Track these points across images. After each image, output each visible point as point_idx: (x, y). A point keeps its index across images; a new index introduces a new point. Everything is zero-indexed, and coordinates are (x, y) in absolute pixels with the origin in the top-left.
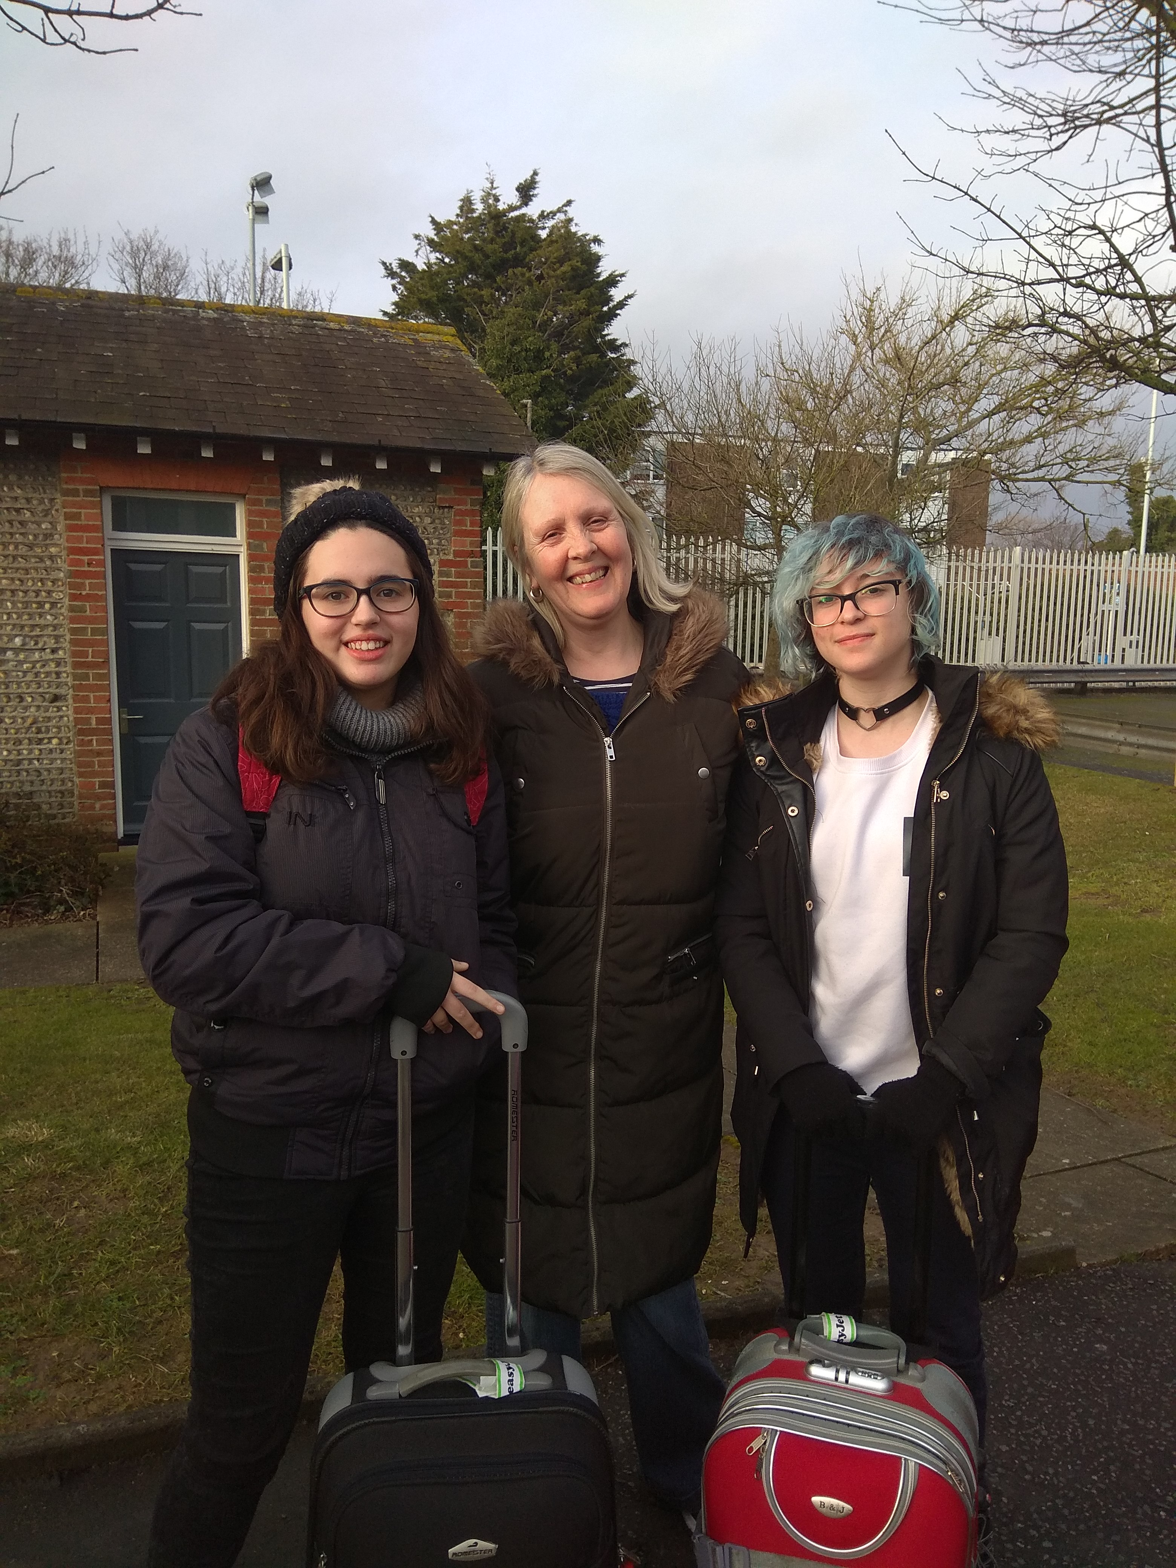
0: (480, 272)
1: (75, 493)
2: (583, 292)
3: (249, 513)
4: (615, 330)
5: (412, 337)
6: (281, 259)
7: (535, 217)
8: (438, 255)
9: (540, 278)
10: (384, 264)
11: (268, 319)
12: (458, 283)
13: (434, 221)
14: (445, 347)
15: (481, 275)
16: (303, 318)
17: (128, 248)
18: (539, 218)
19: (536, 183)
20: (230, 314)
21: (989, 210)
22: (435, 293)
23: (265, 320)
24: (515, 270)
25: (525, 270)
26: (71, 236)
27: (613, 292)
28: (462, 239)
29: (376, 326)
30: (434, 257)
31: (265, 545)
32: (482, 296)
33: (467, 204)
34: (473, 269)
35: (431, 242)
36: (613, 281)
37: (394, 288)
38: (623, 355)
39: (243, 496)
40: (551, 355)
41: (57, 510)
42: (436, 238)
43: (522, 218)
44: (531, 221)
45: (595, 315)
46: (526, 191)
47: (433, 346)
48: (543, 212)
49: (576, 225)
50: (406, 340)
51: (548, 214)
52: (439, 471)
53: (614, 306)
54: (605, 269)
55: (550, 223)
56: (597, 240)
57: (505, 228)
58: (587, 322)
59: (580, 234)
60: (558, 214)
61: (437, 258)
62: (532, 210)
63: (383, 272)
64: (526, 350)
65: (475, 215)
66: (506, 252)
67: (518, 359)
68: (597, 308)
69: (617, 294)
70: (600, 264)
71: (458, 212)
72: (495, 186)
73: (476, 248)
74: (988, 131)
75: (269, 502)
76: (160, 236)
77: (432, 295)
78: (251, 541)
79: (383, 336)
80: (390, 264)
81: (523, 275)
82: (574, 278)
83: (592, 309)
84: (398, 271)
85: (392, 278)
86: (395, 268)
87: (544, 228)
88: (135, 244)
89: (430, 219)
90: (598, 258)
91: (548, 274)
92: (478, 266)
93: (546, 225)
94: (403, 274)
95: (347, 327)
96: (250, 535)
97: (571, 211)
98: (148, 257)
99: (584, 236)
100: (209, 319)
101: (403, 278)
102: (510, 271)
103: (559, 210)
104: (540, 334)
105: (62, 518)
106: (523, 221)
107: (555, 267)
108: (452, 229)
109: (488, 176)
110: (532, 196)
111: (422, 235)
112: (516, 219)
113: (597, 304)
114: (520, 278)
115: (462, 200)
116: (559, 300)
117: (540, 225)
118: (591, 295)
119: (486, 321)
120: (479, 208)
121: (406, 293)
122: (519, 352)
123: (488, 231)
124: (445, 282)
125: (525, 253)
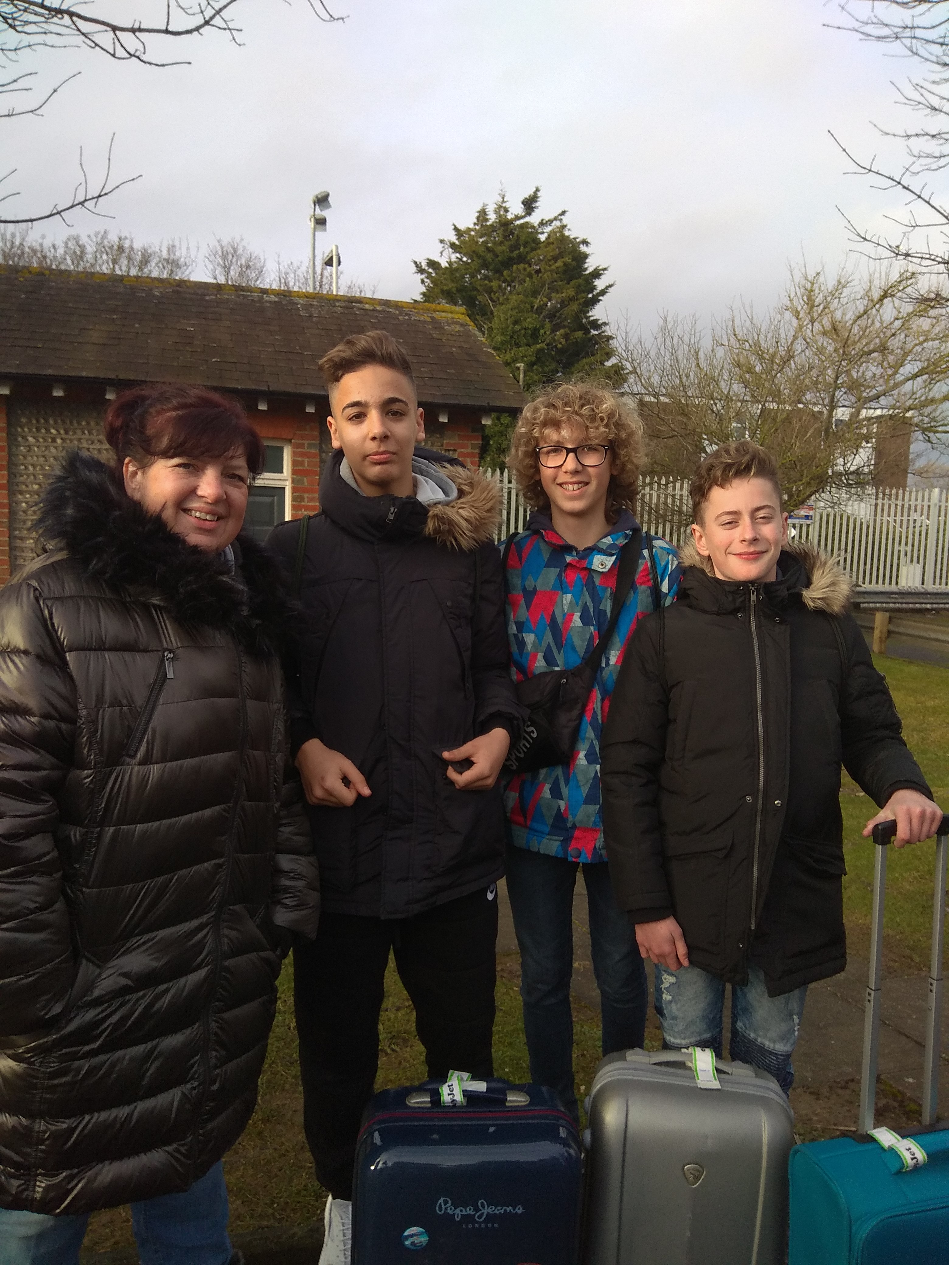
0: (491, 268)
2: (572, 283)
3: (294, 454)
4: (597, 313)
5: (430, 315)
6: (332, 257)
7: (536, 224)
8: (458, 255)
9: (538, 272)
10: (415, 263)
11: (317, 302)
12: (473, 276)
13: (456, 229)
14: (457, 323)
15: (491, 270)
16: (345, 301)
17: (220, 252)
18: (539, 225)
19: (537, 197)
20: (288, 298)
21: (919, 197)
22: (454, 285)
23: (315, 303)
24: (519, 266)
25: (526, 266)
26: (177, 244)
27: (597, 282)
28: (477, 242)
29: (402, 307)
30: (454, 257)
31: (305, 480)
32: (491, 287)
33: (482, 215)
34: (485, 265)
35: (453, 245)
36: (597, 274)
37: (423, 281)
38: (603, 332)
39: (289, 441)
40: (545, 333)
42: (457, 243)
43: (526, 225)
44: (533, 227)
45: (582, 301)
46: (530, 204)
47: (447, 322)
48: (542, 220)
49: (569, 230)
50: (426, 318)
51: (547, 222)
52: (446, 421)
53: (597, 294)
54: (591, 265)
55: (548, 229)
56: (585, 242)
57: (512, 233)
58: (574, 307)
59: (572, 237)
60: (555, 222)
61: (457, 258)
62: (534, 219)
63: (414, 269)
64: (525, 329)
65: (488, 223)
66: (512, 251)
67: (518, 335)
68: (584, 295)
69: (600, 284)
70: (587, 261)
71: (475, 221)
72: (505, 200)
73: (488, 249)
74: (917, 135)
75: (310, 446)
76: (244, 243)
77: (452, 286)
78: (295, 476)
79: (407, 314)
80: (420, 263)
81: (525, 269)
82: (565, 272)
83: (579, 296)
84: (426, 268)
85: (422, 274)
86: (424, 265)
87: (543, 233)
88: (225, 249)
89: (453, 227)
90: (586, 256)
91: (545, 269)
92: (489, 263)
93: (545, 231)
94: (430, 270)
95: (379, 308)
96: (294, 472)
97: (566, 219)
98: (234, 259)
99: (575, 239)
100: (271, 302)
101: (429, 273)
102: (515, 267)
103: (555, 219)
104: (537, 316)
106: (527, 228)
107: (551, 263)
108: (470, 235)
109: (500, 192)
110: (535, 207)
111: (446, 239)
112: (522, 226)
113: (584, 292)
114: (523, 272)
115: (479, 212)
116: (553, 289)
117: (540, 230)
118: (579, 286)
119: (494, 306)
120: (492, 217)
121: (431, 285)
122: (520, 330)
123: (498, 235)
124: (462, 276)
125: (527, 253)
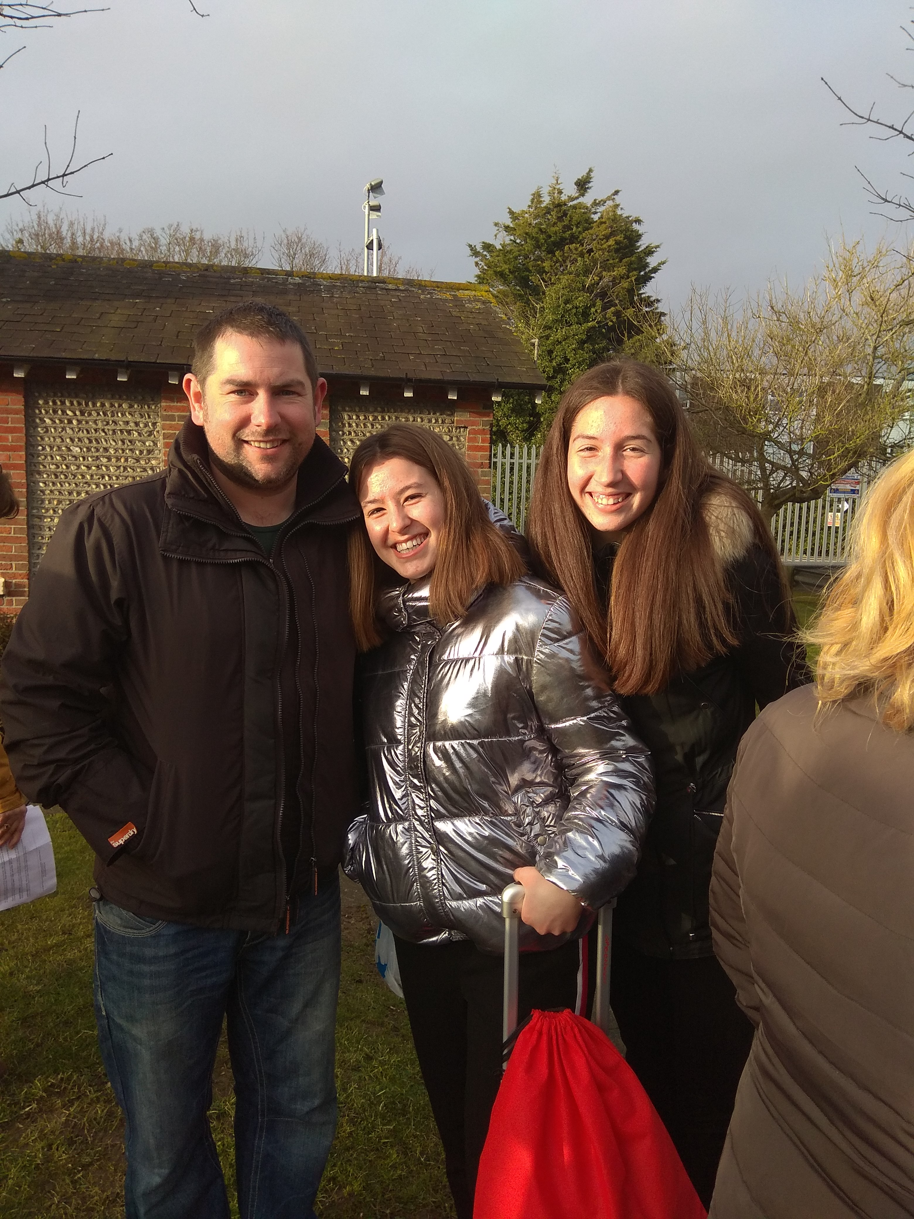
0: (543, 248)
1: (172, 418)
2: (624, 260)
4: (649, 290)
6: (372, 240)
7: (588, 205)
8: (512, 238)
9: (590, 251)
10: (470, 246)
12: (526, 257)
13: (511, 212)
14: (478, 300)
15: (544, 251)
18: (592, 206)
19: (591, 178)
20: (312, 280)
22: (507, 266)
23: (339, 284)
24: (571, 246)
25: (578, 245)
26: (245, 234)
27: (649, 259)
28: (530, 224)
30: (508, 239)
32: (544, 267)
33: (537, 197)
34: (538, 246)
35: (507, 228)
36: (649, 252)
37: (477, 264)
38: (656, 309)
40: (596, 311)
41: (158, 432)
42: (511, 226)
43: (579, 206)
44: (586, 208)
45: (633, 279)
46: (583, 185)
47: (470, 300)
48: (595, 200)
49: (622, 209)
50: (448, 296)
51: (600, 202)
52: (455, 398)
53: (650, 271)
54: (643, 244)
55: (601, 209)
56: (638, 221)
57: (565, 214)
58: (626, 285)
59: (624, 216)
60: (608, 202)
61: (511, 240)
62: (587, 200)
63: (469, 252)
64: (577, 308)
65: (542, 206)
66: (564, 232)
67: (569, 314)
68: (635, 273)
69: (652, 261)
70: (640, 239)
71: (530, 204)
72: (559, 182)
73: (541, 230)
76: (308, 232)
77: (505, 267)
80: (475, 246)
81: (576, 249)
82: (617, 251)
83: (631, 274)
84: (481, 251)
85: (476, 257)
86: (479, 248)
87: (595, 213)
88: (290, 238)
89: (508, 210)
90: (639, 235)
91: (596, 248)
92: (541, 244)
93: (598, 211)
94: (485, 253)
97: (618, 199)
98: (299, 248)
99: (628, 217)
100: (294, 284)
101: (484, 256)
102: (566, 247)
103: (609, 198)
104: (589, 295)
105: (161, 438)
106: (580, 208)
107: (602, 242)
108: (523, 217)
109: (554, 175)
110: (588, 188)
111: (501, 223)
112: (574, 207)
113: (635, 269)
114: (574, 252)
115: (534, 194)
116: (605, 268)
117: (593, 210)
118: (631, 263)
119: (546, 286)
120: (546, 200)
121: (485, 268)
122: (570, 310)
123: (553, 216)
124: (516, 258)
125: (580, 233)
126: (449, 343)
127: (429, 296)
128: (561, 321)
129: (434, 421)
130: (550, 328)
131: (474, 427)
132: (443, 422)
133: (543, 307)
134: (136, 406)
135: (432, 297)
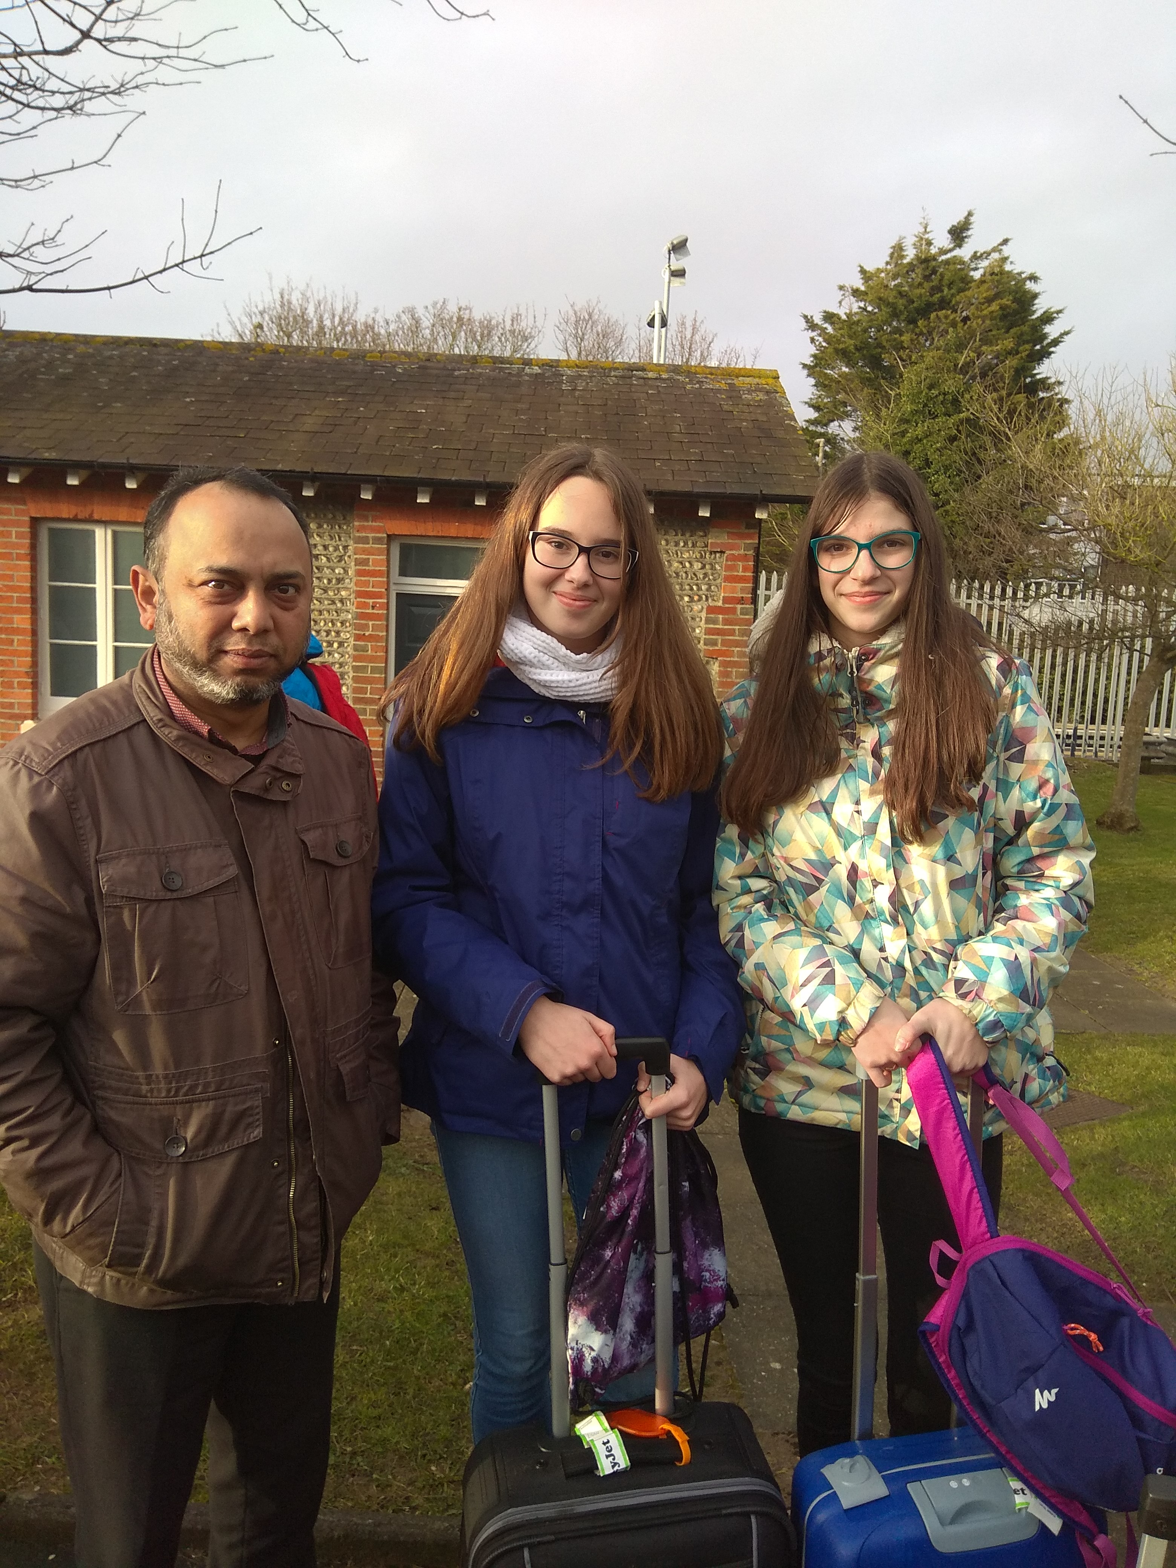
0: (902, 317)
1: (365, 540)
2: (1013, 331)
4: (1043, 370)
7: (966, 259)
8: (862, 304)
9: (965, 319)
10: (805, 317)
11: (588, 372)
12: (879, 329)
13: (863, 271)
15: (904, 321)
17: (573, 319)
18: (971, 259)
19: (970, 224)
20: (553, 370)
22: (852, 342)
23: (585, 373)
24: (940, 313)
25: (949, 312)
27: (1048, 329)
28: (887, 286)
30: (857, 306)
32: (903, 342)
33: (898, 250)
34: (895, 314)
35: (856, 293)
36: (1048, 318)
37: (813, 340)
38: (1057, 394)
40: (971, 397)
41: (349, 557)
42: (863, 288)
43: (957, 260)
44: (963, 263)
45: (1024, 354)
46: (959, 233)
48: (976, 253)
49: (1011, 263)
51: (982, 255)
52: (708, 515)
53: (1048, 344)
54: (1040, 307)
55: (985, 263)
56: (1033, 278)
57: (934, 272)
58: (1012, 362)
59: (1015, 272)
60: (993, 254)
61: (860, 308)
62: (965, 252)
63: (804, 324)
64: (945, 394)
65: (905, 261)
66: (932, 295)
67: (934, 403)
68: (1027, 347)
69: (1052, 331)
70: (1036, 302)
71: (888, 259)
72: (928, 230)
73: (901, 294)
76: (601, 306)
77: (850, 343)
79: (698, 382)
80: (812, 317)
81: (946, 317)
82: (1003, 317)
83: (1021, 348)
84: (820, 323)
85: (813, 331)
86: (818, 319)
87: (976, 269)
88: (579, 314)
89: (859, 269)
90: (1035, 296)
91: (973, 314)
92: (900, 311)
93: (979, 266)
94: (826, 325)
97: (1006, 250)
98: (589, 326)
99: (1020, 274)
100: (530, 375)
101: (824, 330)
102: (933, 316)
103: (994, 250)
104: (961, 377)
105: (353, 563)
106: (955, 264)
107: (983, 307)
108: (878, 277)
109: (922, 220)
110: (966, 237)
111: (847, 285)
112: (947, 262)
113: (1028, 342)
114: (944, 320)
115: (893, 247)
116: (985, 341)
117: (973, 266)
118: (1022, 334)
119: (904, 366)
120: (910, 254)
121: (824, 344)
122: (936, 396)
123: (917, 276)
124: (865, 331)
125: (953, 295)
126: (710, 446)
127: (697, 386)
128: (922, 412)
129: (682, 544)
130: (907, 421)
131: (734, 552)
132: (694, 545)
133: (899, 394)
134: (325, 526)
135: (700, 388)
